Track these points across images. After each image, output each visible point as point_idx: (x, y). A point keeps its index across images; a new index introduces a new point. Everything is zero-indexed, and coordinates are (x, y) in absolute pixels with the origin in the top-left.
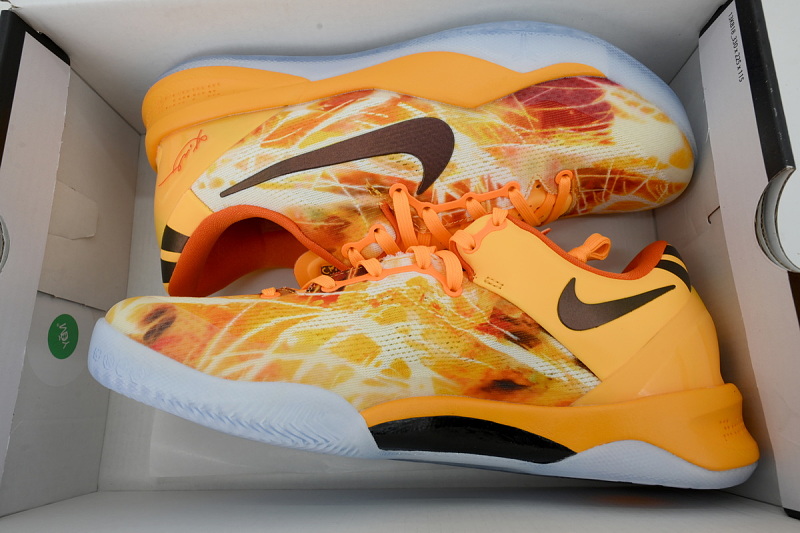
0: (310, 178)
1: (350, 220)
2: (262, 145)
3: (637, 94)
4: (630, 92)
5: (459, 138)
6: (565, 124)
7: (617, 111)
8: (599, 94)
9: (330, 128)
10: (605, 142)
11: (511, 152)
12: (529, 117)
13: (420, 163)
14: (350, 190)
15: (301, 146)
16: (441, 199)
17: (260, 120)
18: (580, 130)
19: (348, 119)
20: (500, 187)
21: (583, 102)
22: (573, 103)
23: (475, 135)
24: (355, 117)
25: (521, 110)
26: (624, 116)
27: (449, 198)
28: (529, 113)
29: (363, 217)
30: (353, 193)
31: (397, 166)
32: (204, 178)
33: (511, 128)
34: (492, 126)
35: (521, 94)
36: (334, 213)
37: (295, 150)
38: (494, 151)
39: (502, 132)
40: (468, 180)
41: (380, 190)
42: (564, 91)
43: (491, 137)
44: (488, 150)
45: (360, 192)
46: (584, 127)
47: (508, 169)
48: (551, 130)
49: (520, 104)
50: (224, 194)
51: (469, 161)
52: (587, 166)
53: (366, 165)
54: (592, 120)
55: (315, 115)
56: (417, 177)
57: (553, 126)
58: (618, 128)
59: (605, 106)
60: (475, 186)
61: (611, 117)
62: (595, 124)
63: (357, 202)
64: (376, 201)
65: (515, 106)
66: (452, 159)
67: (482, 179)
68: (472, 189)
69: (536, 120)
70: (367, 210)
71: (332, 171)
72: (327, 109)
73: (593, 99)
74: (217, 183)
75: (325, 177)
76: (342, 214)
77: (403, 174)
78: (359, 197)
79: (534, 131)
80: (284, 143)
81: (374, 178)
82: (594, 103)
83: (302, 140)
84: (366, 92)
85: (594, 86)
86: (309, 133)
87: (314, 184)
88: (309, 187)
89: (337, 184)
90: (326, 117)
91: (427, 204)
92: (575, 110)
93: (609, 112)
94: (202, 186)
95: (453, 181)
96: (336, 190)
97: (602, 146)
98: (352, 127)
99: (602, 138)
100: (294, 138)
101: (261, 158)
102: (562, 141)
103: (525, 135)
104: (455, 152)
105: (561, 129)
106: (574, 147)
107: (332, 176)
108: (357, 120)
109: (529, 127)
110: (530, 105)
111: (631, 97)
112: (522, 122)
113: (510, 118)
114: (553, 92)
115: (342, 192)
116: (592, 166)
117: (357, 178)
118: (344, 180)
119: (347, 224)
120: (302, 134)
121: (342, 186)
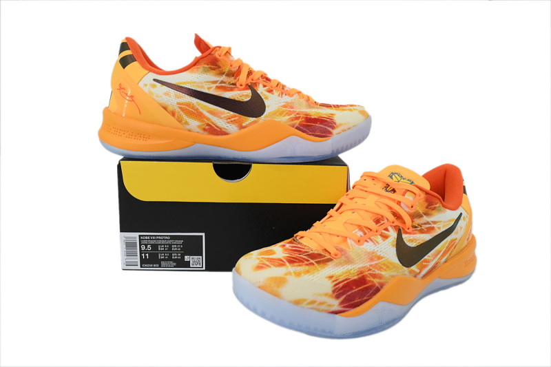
0: (444, 226)
1: (427, 210)
2: (457, 239)
3: (318, 310)
4: (323, 311)
5: (396, 260)
6: (355, 280)
7: (331, 296)
8: (341, 303)
9: (440, 252)
10: (331, 277)
11: (372, 260)
12: (372, 279)
13: (406, 242)
14: (430, 224)
15: (447, 241)
16: (390, 228)
18: (346, 280)
19: (434, 258)
20: (366, 241)
21: (350, 295)
22: (355, 292)
23: (391, 263)
24: (431, 261)
25: (376, 281)
26: (326, 295)
27: (386, 229)
28: (373, 282)
29: (421, 212)
30: (428, 223)
31: (416, 240)
32: (467, 220)
33: (377, 272)
34: (385, 270)
35: (378, 290)
36: (433, 212)
37: (449, 239)
38: (379, 258)
39: (380, 269)
40: (384, 240)
41: (416, 227)
42: (360, 298)
43: (384, 264)
44: (382, 258)
45: (425, 224)
46: (345, 282)
47: (368, 250)
48: (360, 276)
49: (377, 285)
50: (461, 214)
51: (388, 250)
52: (330, 263)
53: (427, 237)
54: (344, 287)
55: (441, 259)
56: (404, 236)
57: (360, 278)
58: (328, 287)
59: (337, 297)
60: (379, 239)
61: (334, 291)
62: (341, 285)
63: (425, 219)
64: (417, 221)
65: (379, 283)
66: (395, 249)
67: (377, 242)
68: (379, 237)
69: (368, 279)
70: (420, 216)
71: (438, 232)
72: (437, 263)
73: (345, 299)
75: (439, 228)
76: (430, 212)
77: (412, 237)
78: (425, 222)
79: (367, 273)
80: (452, 241)
81: (422, 232)
82: (344, 296)
83: (447, 245)
84: (424, 276)
85: (344, 307)
86: (445, 248)
87: (442, 224)
88: (444, 222)
89: (435, 226)
90: (439, 258)
91: (394, 224)
92: (353, 289)
93: (335, 294)
94: (467, 217)
95: (389, 238)
96: (435, 222)
97: (331, 274)
98: (433, 255)
99: (334, 279)
100: (449, 245)
101: (457, 233)
102: (352, 272)
103: (370, 270)
104: (395, 252)
105: (355, 278)
106: (344, 270)
107: (437, 229)
108: (431, 258)
109: (370, 274)
110: (373, 286)
111: (323, 307)
112: (374, 276)
113: (380, 277)
114: (365, 296)
115: (432, 222)
116: (328, 263)
117: (430, 229)
118: (433, 228)
119: (427, 208)
120: (447, 248)
121: (433, 225)
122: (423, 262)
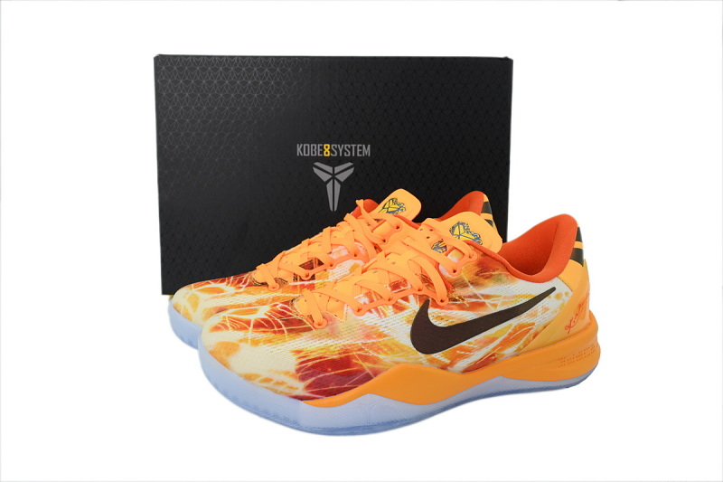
0: (504, 303)
1: (477, 277)
2: (534, 324)
3: (276, 392)
4: (281, 393)
5: (408, 342)
6: (333, 360)
7: (293, 376)
8: (308, 387)
9: (493, 340)
10: (299, 352)
11: (368, 336)
12: (360, 362)
13: (432, 321)
14: (478, 298)
15: (511, 325)
16: (411, 297)
17: (534, 343)
18: (321, 358)
19: (482, 347)
20: (370, 311)
21: (321, 378)
22: (330, 376)
23: (397, 345)
24: (478, 350)
25: (367, 366)
26: (287, 373)
27: (406, 299)
28: (361, 365)
29: (466, 280)
30: (475, 296)
31: (448, 318)
32: (566, 299)
33: (372, 353)
34: (386, 353)
35: (368, 378)
36: (486, 281)
37: (514, 322)
38: (381, 335)
39: (378, 350)
40: (395, 313)
41: (456, 300)
42: (336, 384)
43: (385, 345)
44: (385, 336)
45: (470, 297)
46: (318, 361)
47: (367, 323)
48: (343, 355)
49: (368, 371)
50: (553, 289)
51: (398, 327)
52: (306, 333)
53: (469, 316)
54: (313, 367)
55: (500, 350)
56: (432, 312)
57: (341, 358)
58: (292, 363)
59: (303, 378)
60: (390, 310)
61: (298, 371)
62: (310, 364)
63: (472, 290)
64: (459, 292)
65: (371, 369)
66: (410, 326)
67: (385, 314)
68: (391, 307)
69: (354, 361)
70: (464, 285)
71: (490, 310)
72: (493, 355)
73: (314, 382)
74: (558, 296)
75: (495, 305)
76: (482, 280)
77: (443, 313)
78: (471, 294)
79: (355, 353)
80: (521, 326)
81: (462, 307)
82: (313, 379)
83: (510, 330)
84: (467, 370)
85: (312, 392)
86: (506, 335)
87: (502, 300)
88: (505, 297)
89: (486, 301)
90: (494, 349)
91: (420, 293)
92: (327, 372)
93: (300, 374)
94: (566, 294)
95: (406, 311)
96: (487, 297)
97: (300, 348)
98: (480, 342)
99: (302, 354)
100: (515, 331)
101: (534, 315)
102: (332, 348)
103: (361, 349)
104: (409, 331)
105: (335, 357)
106: (321, 345)
107: (490, 306)
108: (476, 348)
109: (359, 355)
110: (362, 371)
111: (281, 388)
112: (365, 358)
113: (375, 361)
114: (345, 382)
115: (483, 295)
116: (302, 334)
117: (474, 306)
118: (483, 304)
119: (477, 275)
120: (510, 334)
121: (483, 300)
122: (457, 349)
